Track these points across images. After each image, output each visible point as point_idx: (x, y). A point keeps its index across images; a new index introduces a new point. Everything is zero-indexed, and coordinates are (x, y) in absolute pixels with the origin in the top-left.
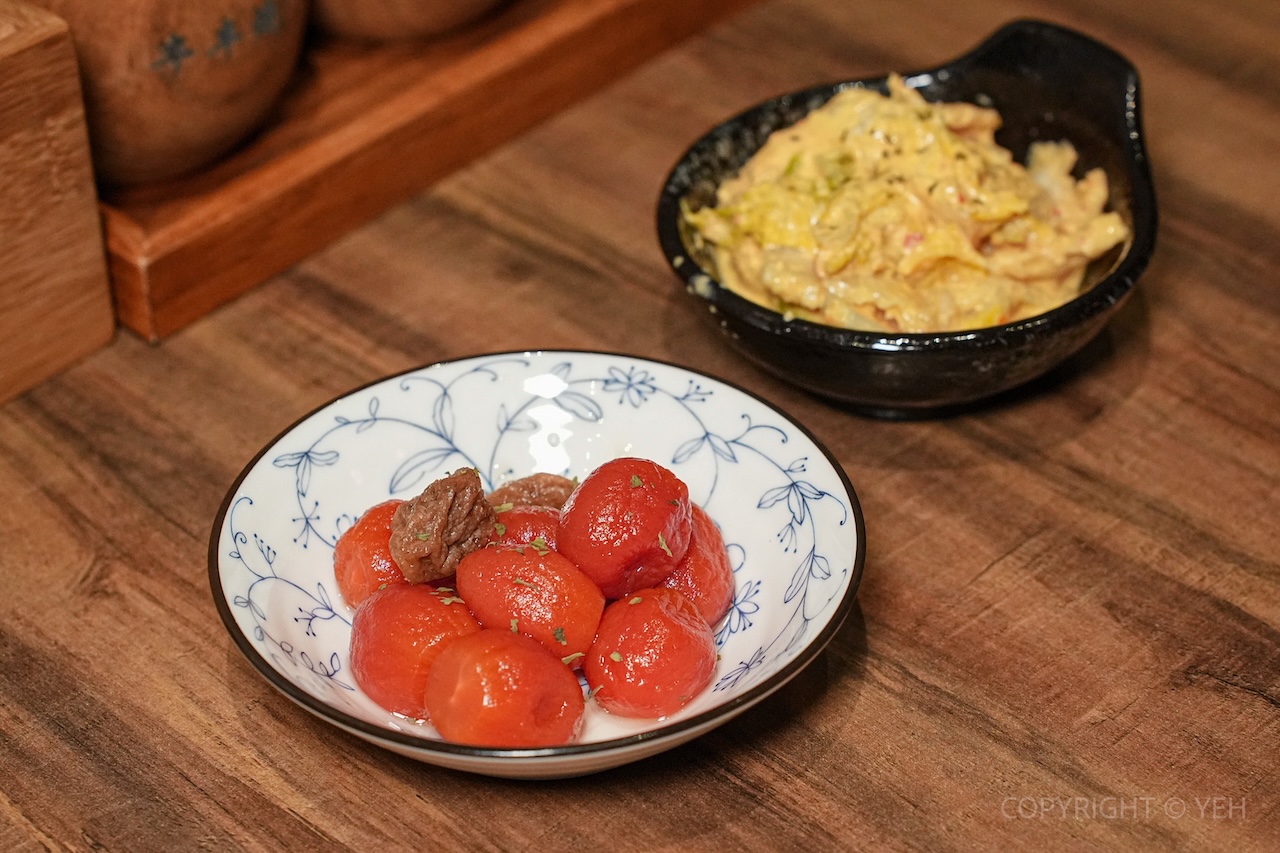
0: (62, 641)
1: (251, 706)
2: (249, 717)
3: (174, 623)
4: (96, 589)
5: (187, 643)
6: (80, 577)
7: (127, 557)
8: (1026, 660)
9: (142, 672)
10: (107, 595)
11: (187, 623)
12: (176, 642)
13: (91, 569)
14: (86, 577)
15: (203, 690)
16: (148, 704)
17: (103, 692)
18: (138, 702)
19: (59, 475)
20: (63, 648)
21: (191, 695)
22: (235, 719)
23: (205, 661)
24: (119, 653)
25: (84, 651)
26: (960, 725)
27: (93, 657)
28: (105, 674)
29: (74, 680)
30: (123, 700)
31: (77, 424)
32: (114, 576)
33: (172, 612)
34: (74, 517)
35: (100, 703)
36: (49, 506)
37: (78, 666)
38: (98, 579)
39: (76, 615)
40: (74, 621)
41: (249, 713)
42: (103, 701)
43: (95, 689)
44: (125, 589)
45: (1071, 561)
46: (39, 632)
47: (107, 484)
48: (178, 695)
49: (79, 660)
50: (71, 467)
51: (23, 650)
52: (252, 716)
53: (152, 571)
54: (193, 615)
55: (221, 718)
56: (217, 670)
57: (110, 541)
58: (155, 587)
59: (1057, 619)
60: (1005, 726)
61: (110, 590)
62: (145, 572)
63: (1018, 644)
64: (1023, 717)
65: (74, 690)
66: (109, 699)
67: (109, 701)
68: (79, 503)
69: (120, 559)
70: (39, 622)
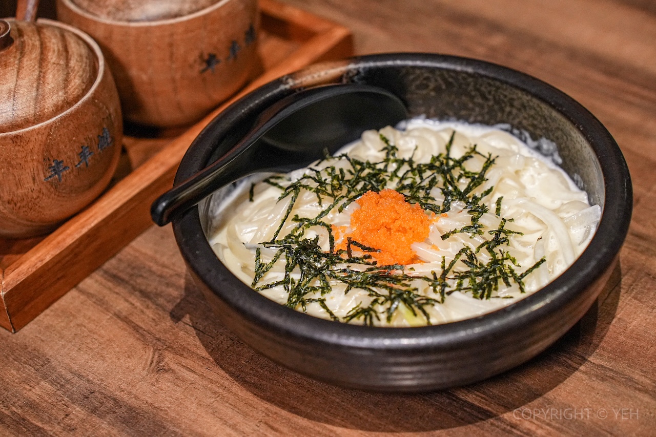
0: (150, 401)
1: (258, 425)
2: (259, 431)
3: (205, 383)
4: (159, 369)
5: (215, 393)
6: (149, 363)
7: (169, 348)
8: (642, 344)
9: (197, 413)
10: (166, 371)
11: (211, 381)
12: (209, 394)
13: (153, 357)
14: (152, 362)
15: (231, 419)
16: (205, 431)
17: (179, 427)
18: (199, 430)
19: (121, 306)
20: (151, 405)
21: (225, 423)
22: (253, 433)
23: (227, 402)
24: (181, 403)
25: (163, 405)
26: (620, 385)
27: (168, 408)
28: (178, 417)
29: (162, 423)
30: (191, 430)
31: (122, 275)
32: (166, 360)
33: (202, 376)
34: (136, 328)
35: (179, 434)
36: (121, 323)
37: (162, 414)
38: (158, 363)
39: (153, 385)
40: (153, 388)
41: (258, 429)
42: (181, 432)
43: (175, 426)
44: (175, 367)
45: (648, 286)
46: (136, 398)
47: (148, 307)
48: (219, 424)
49: (161, 410)
50: (127, 301)
51: (131, 409)
52: (261, 430)
53: (185, 355)
54: (214, 377)
55: (244, 433)
56: (235, 406)
57: (159, 340)
58: (189, 362)
59: (651, 319)
60: (642, 382)
61: (166, 368)
62: (182, 355)
63: (635, 336)
64: (650, 376)
65: (164, 428)
66: (184, 430)
67: (183, 431)
68: (135, 319)
69: (166, 349)
70: (134, 392)
